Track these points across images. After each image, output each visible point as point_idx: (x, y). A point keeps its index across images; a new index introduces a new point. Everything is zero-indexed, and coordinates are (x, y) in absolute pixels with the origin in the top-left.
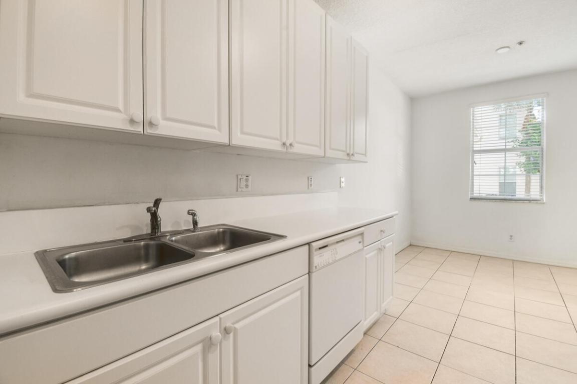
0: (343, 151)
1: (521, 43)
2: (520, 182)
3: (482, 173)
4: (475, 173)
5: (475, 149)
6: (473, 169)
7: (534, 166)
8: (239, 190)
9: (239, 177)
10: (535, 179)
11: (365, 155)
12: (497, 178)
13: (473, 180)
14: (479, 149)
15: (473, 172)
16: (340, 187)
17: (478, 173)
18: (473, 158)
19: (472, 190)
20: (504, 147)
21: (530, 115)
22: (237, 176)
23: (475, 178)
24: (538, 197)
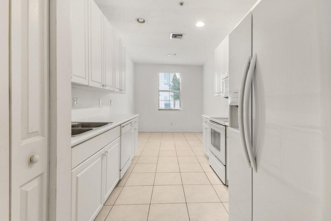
0: (118, 89)
1: (175, 54)
2: (172, 103)
3: (162, 100)
4: (160, 100)
5: (160, 90)
6: (159, 98)
7: (177, 97)
8: (74, 105)
9: (74, 99)
10: (177, 102)
11: (125, 91)
12: (164, 101)
13: (159, 102)
14: (161, 90)
15: (159, 99)
16: (111, 104)
17: (161, 100)
18: (159, 93)
19: (159, 107)
20: (169, 90)
21: (175, 75)
22: (73, 98)
23: (160, 101)
24: (179, 109)
